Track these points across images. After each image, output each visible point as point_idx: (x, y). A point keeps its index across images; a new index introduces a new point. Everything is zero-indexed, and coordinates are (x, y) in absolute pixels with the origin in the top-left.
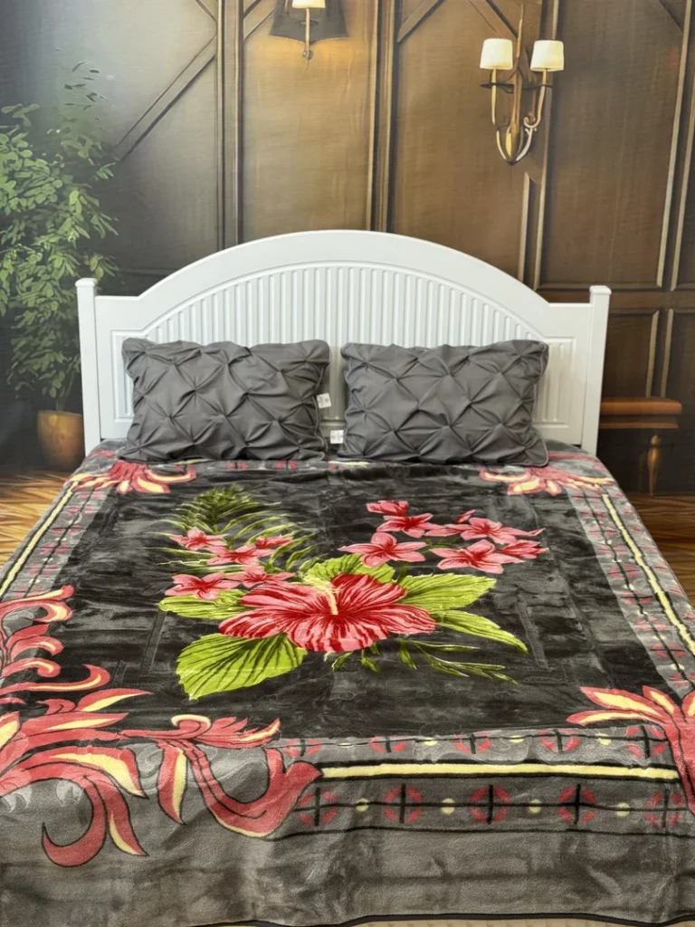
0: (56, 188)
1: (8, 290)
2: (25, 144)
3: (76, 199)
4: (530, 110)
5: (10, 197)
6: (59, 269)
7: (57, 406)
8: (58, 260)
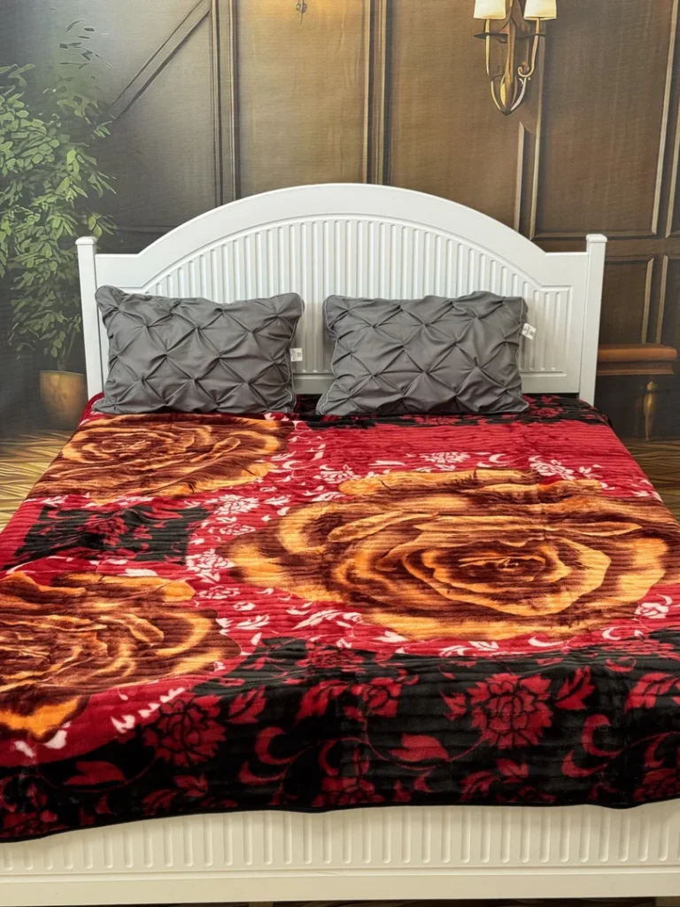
0: (52, 147)
1: (7, 252)
2: (21, 105)
3: (74, 159)
4: (524, 60)
5: (7, 158)
6: (57, 229)
7: (59, 366)
8: (56, 220)
